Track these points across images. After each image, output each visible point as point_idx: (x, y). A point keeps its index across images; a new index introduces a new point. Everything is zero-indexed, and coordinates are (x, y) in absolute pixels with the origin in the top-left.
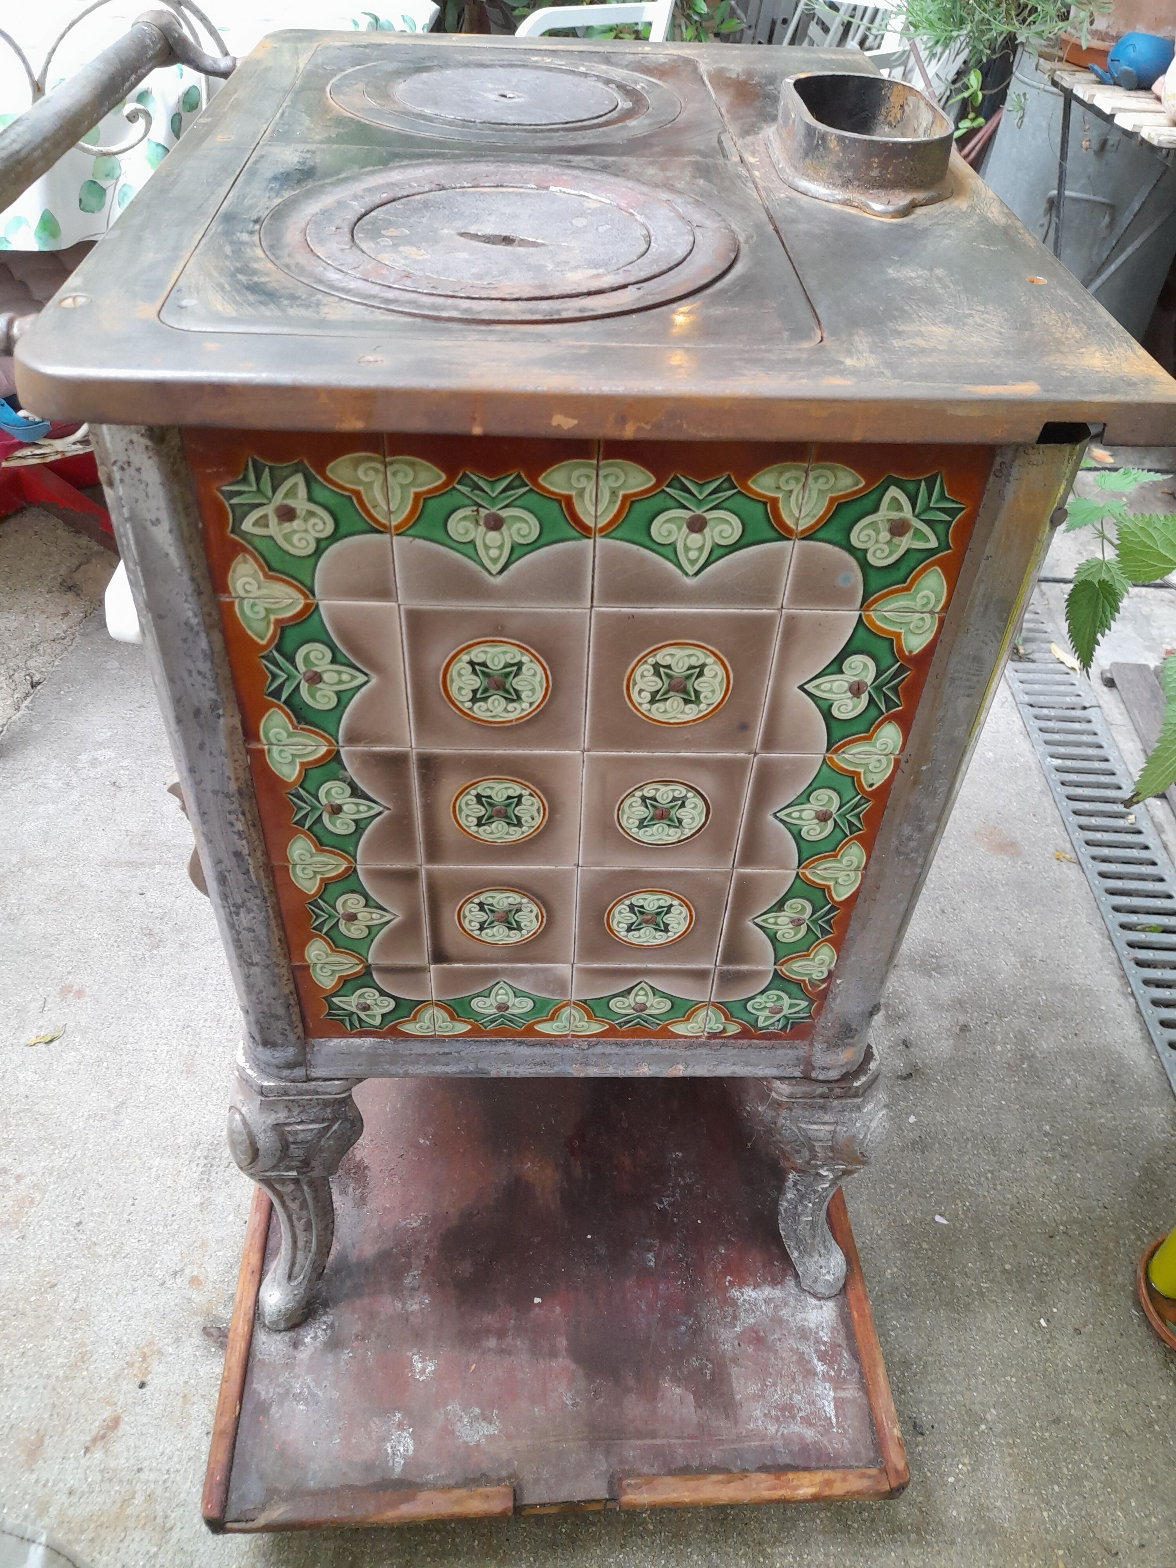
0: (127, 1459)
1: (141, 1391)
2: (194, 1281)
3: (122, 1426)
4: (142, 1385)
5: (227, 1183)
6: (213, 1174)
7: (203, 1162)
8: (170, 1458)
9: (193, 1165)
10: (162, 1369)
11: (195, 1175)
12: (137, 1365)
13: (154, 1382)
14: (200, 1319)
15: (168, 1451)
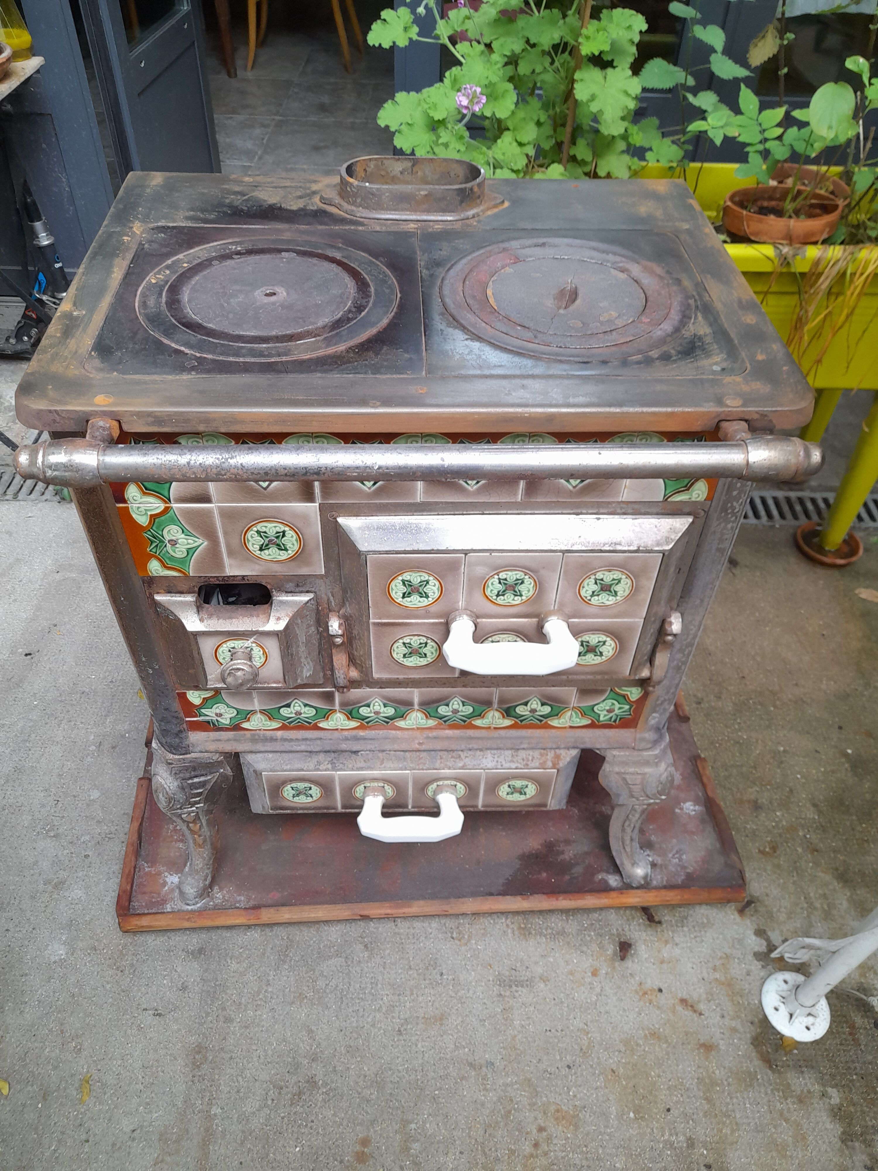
0: (700, 988)
1: (664, 991)
2: (595, 973)
3: (685, 997)
4: (660, 990)
5: (527, 968)
6: (522, 978)
7: (514, 988)
8: (693, 963)
9: (517, 995)
10: (649, 981)
11: (524, 990)
12: (650, 997)
13: (657, 984)
14: (617, 964)
15: (690, 965)
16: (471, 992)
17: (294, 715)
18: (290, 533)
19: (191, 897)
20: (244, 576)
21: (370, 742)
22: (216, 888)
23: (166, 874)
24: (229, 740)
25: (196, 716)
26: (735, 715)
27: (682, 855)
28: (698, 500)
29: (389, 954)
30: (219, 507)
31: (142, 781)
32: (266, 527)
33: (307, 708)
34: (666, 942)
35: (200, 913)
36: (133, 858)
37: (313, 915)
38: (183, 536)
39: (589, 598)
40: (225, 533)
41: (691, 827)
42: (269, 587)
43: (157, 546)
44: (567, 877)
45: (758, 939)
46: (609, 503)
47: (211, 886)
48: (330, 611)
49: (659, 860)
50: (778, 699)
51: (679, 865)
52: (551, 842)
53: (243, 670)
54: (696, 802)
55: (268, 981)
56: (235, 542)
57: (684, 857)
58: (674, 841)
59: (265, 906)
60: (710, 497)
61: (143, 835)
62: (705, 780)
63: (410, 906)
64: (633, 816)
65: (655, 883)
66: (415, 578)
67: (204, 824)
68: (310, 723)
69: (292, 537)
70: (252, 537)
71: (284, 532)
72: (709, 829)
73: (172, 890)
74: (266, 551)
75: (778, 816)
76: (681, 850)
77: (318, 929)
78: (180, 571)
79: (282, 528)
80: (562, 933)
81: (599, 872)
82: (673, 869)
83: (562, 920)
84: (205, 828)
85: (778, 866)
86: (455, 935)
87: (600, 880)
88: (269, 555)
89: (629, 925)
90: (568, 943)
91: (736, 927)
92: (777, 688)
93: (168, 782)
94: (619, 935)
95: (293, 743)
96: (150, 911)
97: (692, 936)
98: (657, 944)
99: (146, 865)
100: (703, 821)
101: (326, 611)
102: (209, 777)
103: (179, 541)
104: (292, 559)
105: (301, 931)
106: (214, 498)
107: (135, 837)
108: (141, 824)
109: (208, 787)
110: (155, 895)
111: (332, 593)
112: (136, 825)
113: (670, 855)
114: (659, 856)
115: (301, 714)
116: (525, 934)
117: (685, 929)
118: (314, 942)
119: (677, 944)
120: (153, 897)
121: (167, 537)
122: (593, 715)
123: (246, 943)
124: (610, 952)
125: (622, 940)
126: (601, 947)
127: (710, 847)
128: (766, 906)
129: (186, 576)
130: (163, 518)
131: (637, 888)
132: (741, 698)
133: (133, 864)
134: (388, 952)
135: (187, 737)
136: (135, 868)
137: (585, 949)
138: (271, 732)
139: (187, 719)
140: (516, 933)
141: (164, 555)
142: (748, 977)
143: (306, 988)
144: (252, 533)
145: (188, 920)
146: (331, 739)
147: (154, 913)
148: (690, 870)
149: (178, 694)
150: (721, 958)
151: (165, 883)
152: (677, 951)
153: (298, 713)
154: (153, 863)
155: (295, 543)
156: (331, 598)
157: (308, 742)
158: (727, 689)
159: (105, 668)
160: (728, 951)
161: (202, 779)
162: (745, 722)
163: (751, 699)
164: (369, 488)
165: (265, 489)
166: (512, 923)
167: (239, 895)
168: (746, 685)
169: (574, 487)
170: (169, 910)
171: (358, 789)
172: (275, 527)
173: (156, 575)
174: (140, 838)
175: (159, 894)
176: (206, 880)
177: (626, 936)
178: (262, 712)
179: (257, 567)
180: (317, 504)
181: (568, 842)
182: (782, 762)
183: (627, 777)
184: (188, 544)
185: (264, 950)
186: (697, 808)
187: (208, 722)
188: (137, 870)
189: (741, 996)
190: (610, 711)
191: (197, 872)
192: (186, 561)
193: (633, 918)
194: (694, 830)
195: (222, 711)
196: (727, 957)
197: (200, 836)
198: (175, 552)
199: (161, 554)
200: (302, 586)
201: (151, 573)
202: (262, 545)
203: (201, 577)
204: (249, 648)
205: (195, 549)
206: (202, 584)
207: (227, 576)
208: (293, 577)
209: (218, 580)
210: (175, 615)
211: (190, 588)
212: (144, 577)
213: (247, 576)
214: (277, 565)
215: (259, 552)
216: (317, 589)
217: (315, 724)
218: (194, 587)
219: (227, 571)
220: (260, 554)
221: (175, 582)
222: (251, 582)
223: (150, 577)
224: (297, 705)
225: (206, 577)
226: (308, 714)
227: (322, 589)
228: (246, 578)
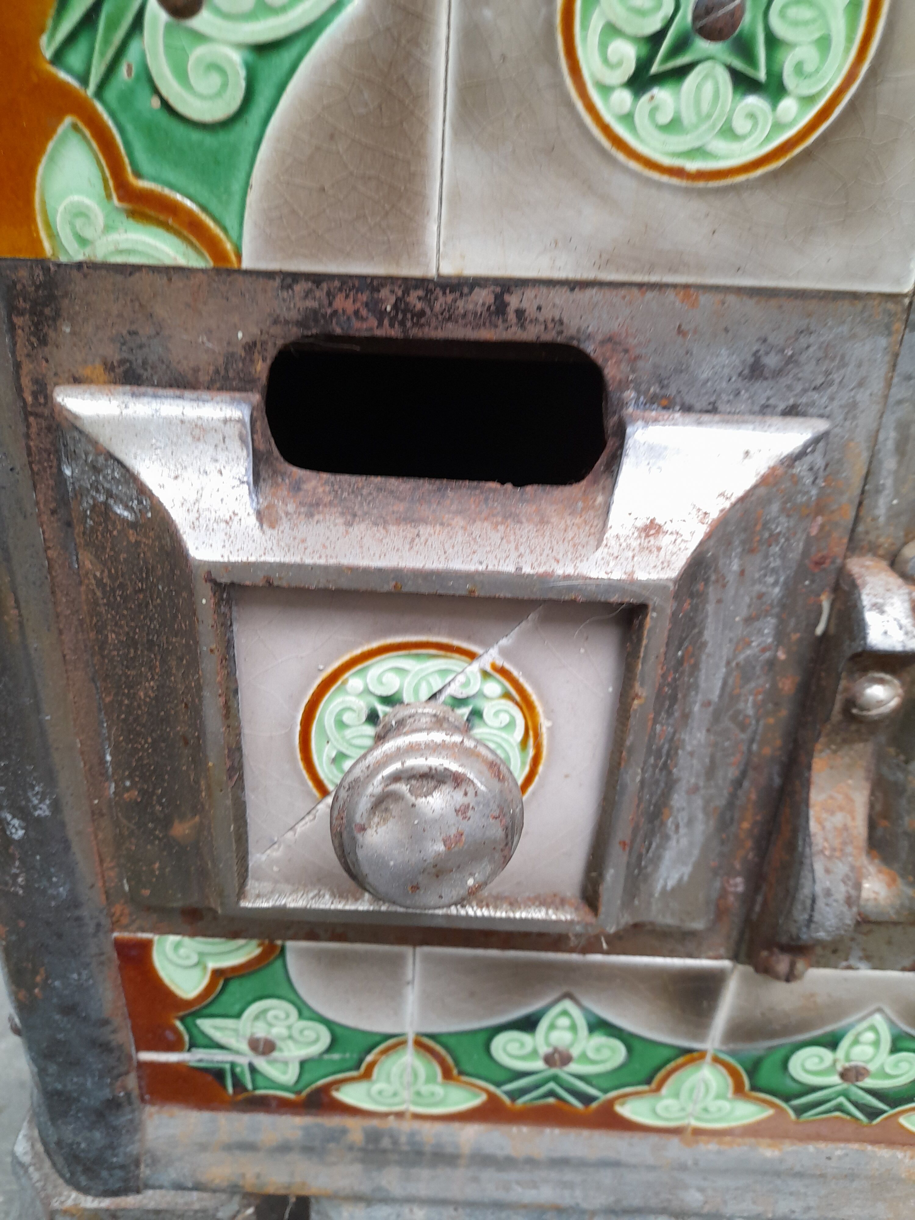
17: (539, 1065)
20: (506, 288)
21: (796, 1185)
24: (284, 1148)
25: (175, 1046)
33: (600, 1039)
42: (609, 369)
43: (91, 19)
53: (457, 780)
68: (587, 1099)
78: (196, 232)
88: (675, 125)
95: (512, 1176)
101: (838, 543)
115: (566, 1059)
129: (223, 271)
135: (135, 1127)
138: (439, 1127)
139: (147, 1056)
141: (128, 96)
146: (651, 1168)
149: (121, 947)
153: (557, 1057)
155: (840, 27)
156: (890, 463)
157: (569, 1175)
173: (76, 253)
178: (428, 1043)
179: (590, 218)
187: (218, 1074)
192: (234, 149)
195: (277, 1031)
198: (182, 75)
199: (111, 94)
200: (778, 373)
201: (53, 236)
202: (657, 38)
203: (296, 277)
204: (465, 711)
205: (286, 57)
206: (295, 333)
207: (421, 283)
208: (750, 305)
209: (374, 307)
210: (143, 491)
211: (230, 358)
212: (16, 264)
213: (523, 283)
214: (696, 206)
215: (624, 97)
216: (844, 396)
217: (609, 1106)
218: (250, 347)
219: (431, 239)
220: (628, 118)
221: (160, 311)
222: (531, 334)
223: (42, 263)
224: (564, 1022)
225: (317, 279)
226: (593, 1062)
227: (863, 397)
228: (513, 301)
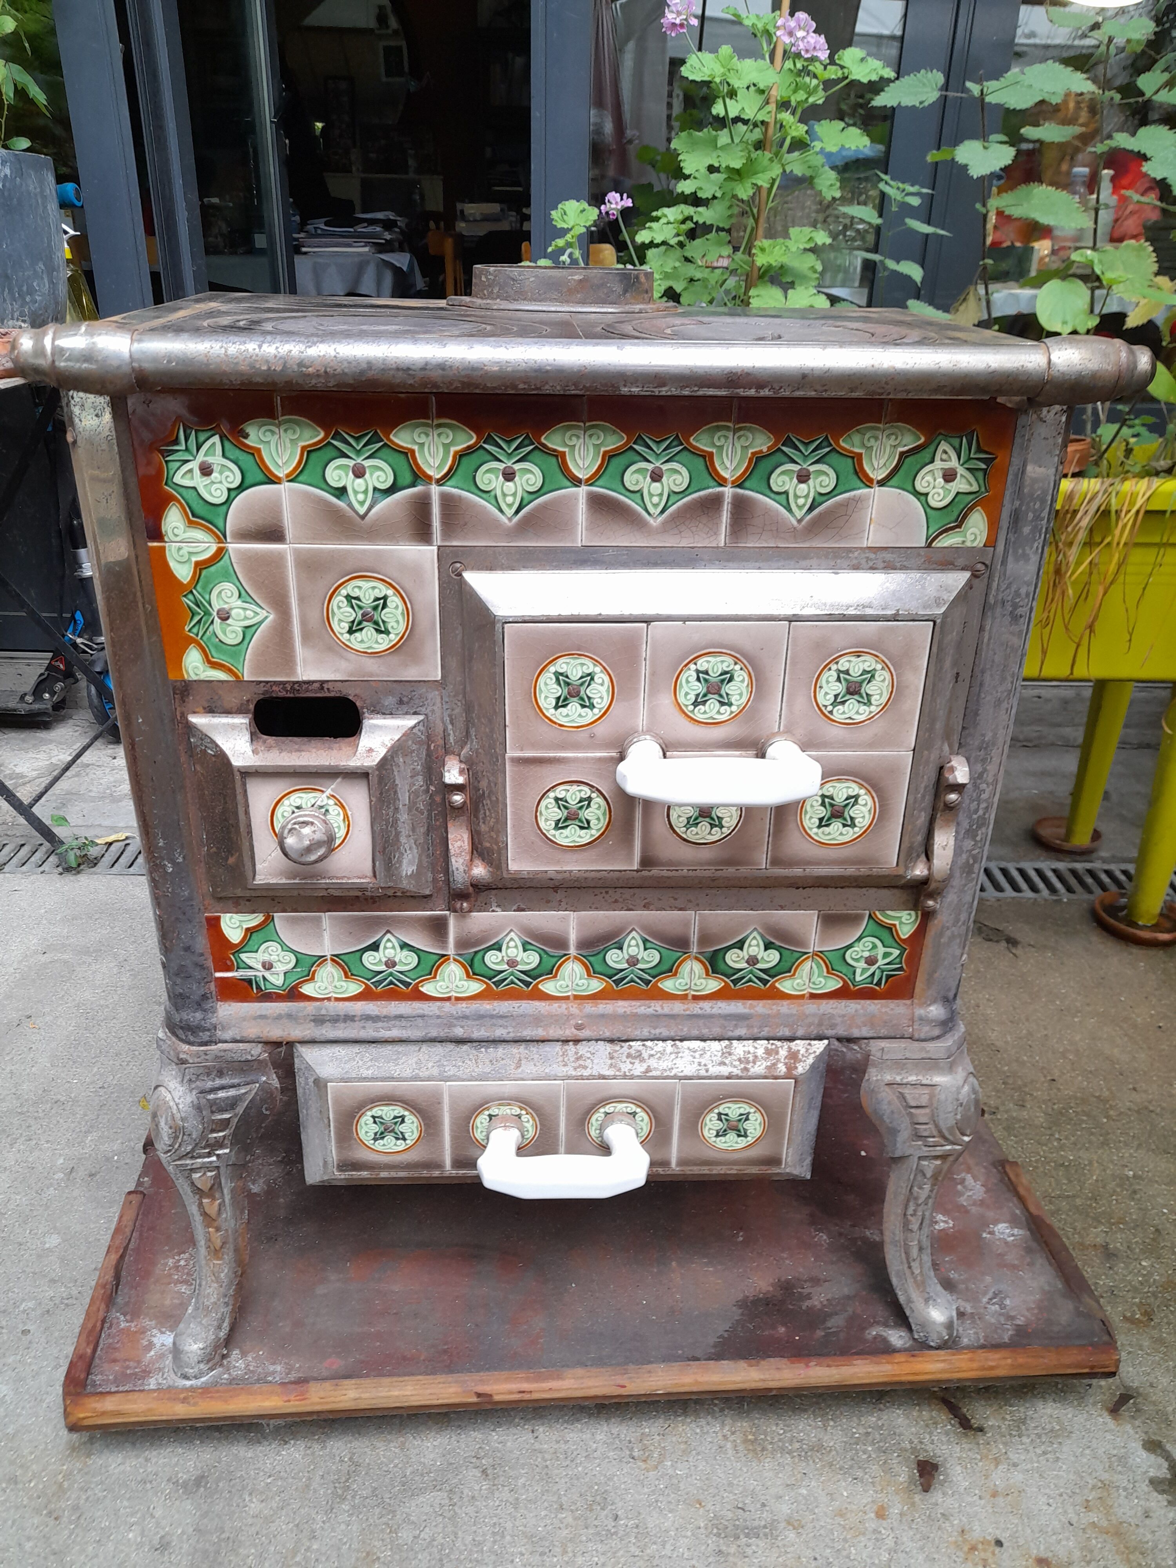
0: (1068, 1539)
1: (1005, 1544)
2: (881, 1514)
3: (1043, 1555)
4: (999, 1543)
5: (763, 1505)
6: (756, 1523)
7: (743, 1540)
8: (1049, 1496)
9: (749, 1551)
10: (976, 1527)
11: (762, 1544)
12: (983, 1555)
13: (993, 1532)
14: (917, 1498)
15: (1044, 1499)
16: (668, 1547)
17: (383, 968)
18: (394, 601)
19: (194, 1359)
20: (323, 682)
21: (502, 1022)
22: (236, 1353)
23: (155, 1331)
24: (279, 1017)
25: (229, 969)
26: (1050, 1128)
27: (1005, 1298)
28: (975, 545)
29: (524, 1485)
30: (295, 550)
31: (132, 1197)
32: (360, 588)
33: (405, 952)
34: (997, 1462)
35: (205, 1391)
36: (103, 1306)
37: (396, 1393)
38: (239, 603)
39: (830, 708)
40: (301, 599)
41: (1012, 1257)
42: (358, 704)
43: (199, 622)
44: (820, 1333)
45: (1153, 1457)
46: (850, 550)
47: (229, 1342)
48: (447, 752)
49: (968, 1308)
50: (1111, 1107)
51: (1001, 1314)
52: (788, 1282)
54: (1014, 1222)
55: (313, 1531)
56: (315, 616)
57: (1008, 1302)
58: (988, 1279)
59: (316, 1379)
60: (991, 542)
61: (124, 1273)
62: (1022, 1191)
63: (559, 1377)
64: (920, 1188)
65: (965, 1341)
66: (574, 668)
67: (227, 1198)
68: (407, 985)
69: (397, 607)
70: (339, 608)
71: (385, 598)
72: (1041, 1261)
73: (161, 1356)
74: (357, 635)
75: (1144, 1268)
76: (1000, 1292)
77: (403, 1443)
78: (229, 671)
79: (383, 590)
80: (818, 1448)
81: (872, 1325)
82: (993, 1321)
83: (816, 1427)
84: (228, 1213)
85: (1161, 1341)
86: (636, 1454)
87: (875, 1338)
88: (362, 641)
89: (931, 1433)
90: (831, 1465)
91: (1109, 1436)
92: (1106, 1093)
93: (176, 1095)
94: (914, 1450)
95: (380, 1024)
96: (121, 1389)
97: (1039, 1451)
98: (980, 1464)
99: (122, 1318)
100: (1029, 1250)
101: (441, 752)
102: (243, 1091)
103: (234, 613)
104: (395, 649)
105: (375, 1448)
106: (289, 534)
107: (109, 1277)
108: (122, 1257)
109: (240, 1110)
110: (132, 1364)
111: (450, 716)
112: (114, 1257)
113: (985, 1300)
114: (967, 1300)
115: (394, 964)
116: (754, 1450)
117: (1025, 1439)
118: (395, 1466)
119: (1015, 1465)
120: (128, 1367)
121: (216, 605)
122: (844, 969)
123: (278, 1468)
124: (903, 1478)
125: (921, 1458)
126: (887, 1469)
127: (1047, 1288)
128: (1154, 1403)
129: (239, 681)
130: (213, 569)
131: (938, 1348)
132: (1056, 1107)
133: (101, 1314)
134: (522, 1481)
135: (214, 1011)
136: (104, 1321)
137: (860, 1474)
138: (347, 1004)
139: (219, 975)
140: (741, 1448)
141: (209, 639)
142: (1148, 1521)
143: (378, 1544)
144: (339, 600)
145: (184, 1400)
146: (438, 1017)
147: (127, 1391)
148: (1020, 1321)
149: (208, 919)
150: (1094, 1487)
151: (151, 1345)
152: (1017, 1477)
153: (390, 963)
154: (134, 1313)
155: (400, 618)
156: (450, 727)
157: (404, 1023)
158: (1031, 1095)
159: (95, 1070)
160: (1105, 1476)
161: (232, 1092)
162: (1067, 1138)
163: (1071, 1108)
164: (510, 519)
165: (363, 517)
166: (733, 1433)
167: (273, 1364)
168: (1059, 1089)
169: (800, 521)
170: (152, 1387)
171: (478, 1121)
172: (374, 588)
173: (194, 678)
174: (117, 1277)
175: (139, 1362)
176: (219, 1327)
177: (926, 1451)
178: (336, 959)
179: (344, 664)
180: (435, 548)
181: (816, 1281)
182: (1135, 1192)
183: (906, 1091)
184: (246, 618)
185: (309, 1479)
186: (1016, 1231)
187: (249, 981)
188: (107, 1325)
189: (1142, 1554)
190: (871, 961)
191: (207, 1310)
192: (240, 651)
193: (936, 1423)
194: (1016, 1262)
195: (274, 958)
196: (1105, 1486)
197: (218, 1229)
198: (225, 634)
199: (205, 638)
200: (408, 703)
201: (188, 673)
202: (353, 622)
203: (261, 682)
204: (323, 810)
205: (254, 628)
206: (262, 697)
207: (297, 682)
208: (395, 685)
209: (285, 689)
210: (217, 746)
211: (242, 704)
212: (176, 681)
213: (328, 681)
214: (372, 660)
215: (347, 636)
216: (430, 708)
217: (416, 989)
218: (248, 701)
219: (299, 671)
220: (349, 640)
221: (220, 692)
222: (332, 694)
223: (185, 681)
224: (389, 945)
225: (267, 682)
226: (406, 964)
227: (435, 708)
228: (325, 686)
